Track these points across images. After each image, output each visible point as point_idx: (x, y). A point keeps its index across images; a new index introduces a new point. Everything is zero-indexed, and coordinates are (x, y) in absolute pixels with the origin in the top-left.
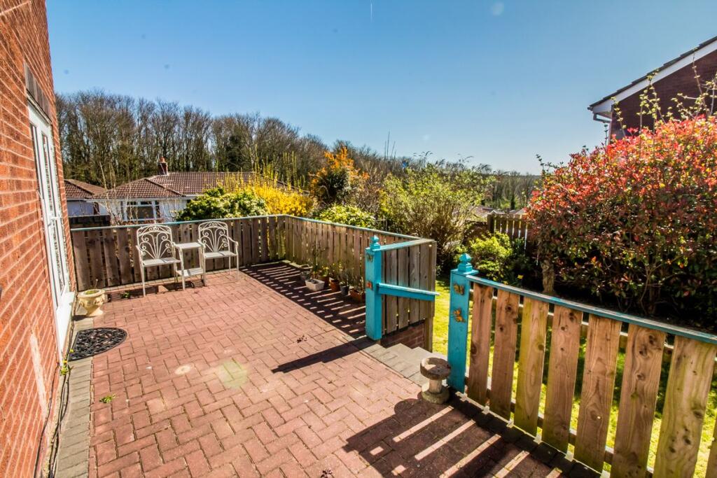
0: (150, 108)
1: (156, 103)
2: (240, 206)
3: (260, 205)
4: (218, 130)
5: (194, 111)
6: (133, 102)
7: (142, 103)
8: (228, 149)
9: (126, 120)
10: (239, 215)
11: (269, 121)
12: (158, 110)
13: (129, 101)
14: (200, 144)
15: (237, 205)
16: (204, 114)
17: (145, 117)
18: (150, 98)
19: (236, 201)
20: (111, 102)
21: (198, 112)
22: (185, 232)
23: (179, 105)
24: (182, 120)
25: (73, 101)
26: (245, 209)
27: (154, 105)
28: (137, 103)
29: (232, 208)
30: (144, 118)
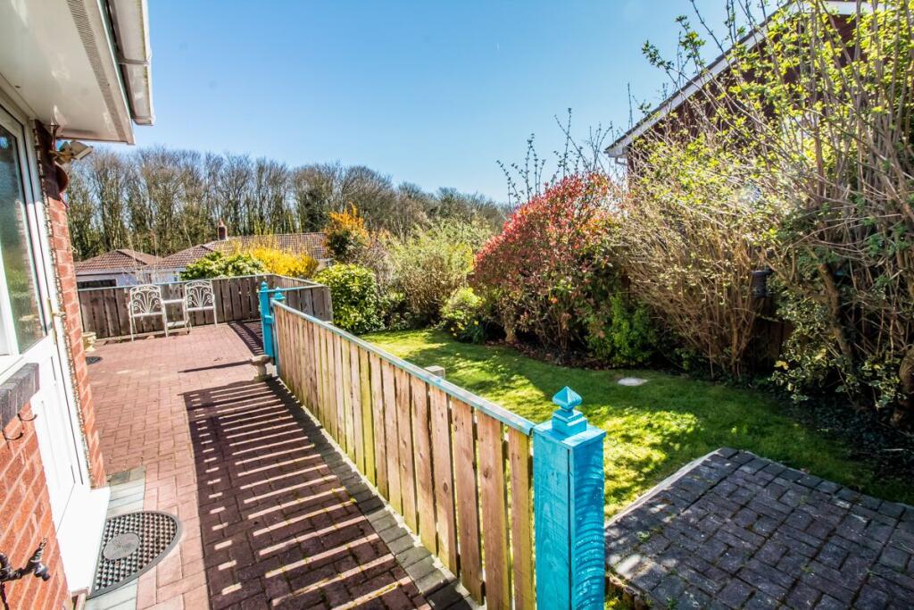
0: (218, 163)
1: (225, 157)
2: (234, 268)
3: (255, 266)
4: (298, 183)
5: (268, 162)
6: (199, 157)
7: (209, 157)
8: (308, 205)
9: (191, 178)
10: (231, 275)
11: (352, 170)
12: (226, 164)
13: (194, 156)
14: (279, 201)
15: (230, 268)
16: (279, 167)
17: (214, 173)
18: (218, 152)
19: (230, 263)
20: (174, 159)
21: (272, 164)
22: (176, 291)
23: (250, 157)
24: (255, 175)
25: (132, 159)
26: (238, 270)
27: (222, 159)
28: (203, 157)
29: (225, 270)
30: (212, 174)
